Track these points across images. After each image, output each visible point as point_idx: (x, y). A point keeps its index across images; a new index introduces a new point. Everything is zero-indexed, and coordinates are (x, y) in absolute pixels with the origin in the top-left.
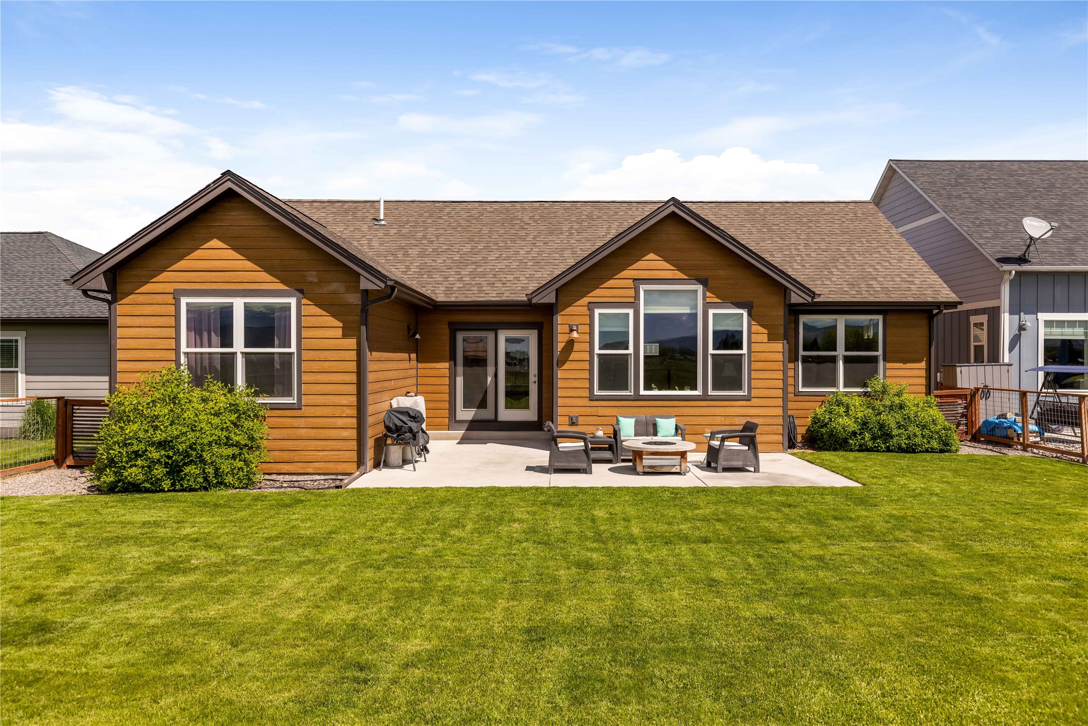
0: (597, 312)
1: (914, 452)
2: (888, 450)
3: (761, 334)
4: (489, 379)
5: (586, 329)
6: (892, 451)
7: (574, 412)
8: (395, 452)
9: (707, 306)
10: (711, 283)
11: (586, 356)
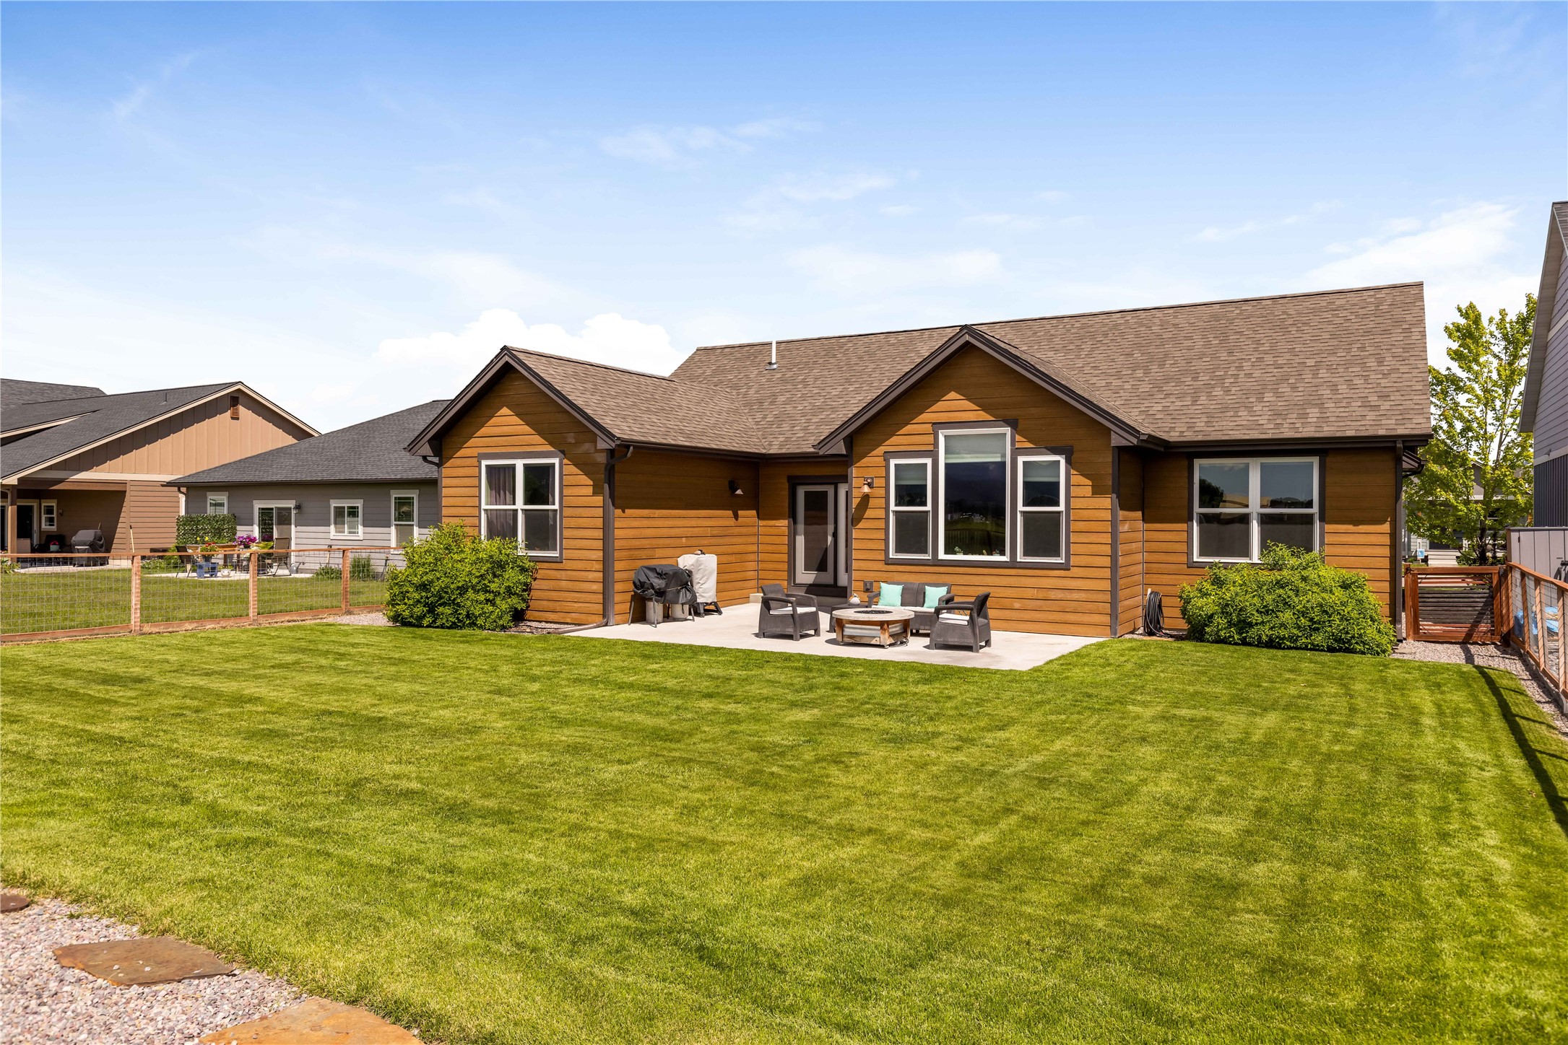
0: (893, 462)
1: (1278, 647)
2: (1244, 643)
3: (1083, 486)
4: (830, 539)
5: (882, 482)
6: (1250, 644)
7: (870, 577)
8: (655, 609)
9: (1016, 452)
10: (1021, 425)
11: (881, 513)
